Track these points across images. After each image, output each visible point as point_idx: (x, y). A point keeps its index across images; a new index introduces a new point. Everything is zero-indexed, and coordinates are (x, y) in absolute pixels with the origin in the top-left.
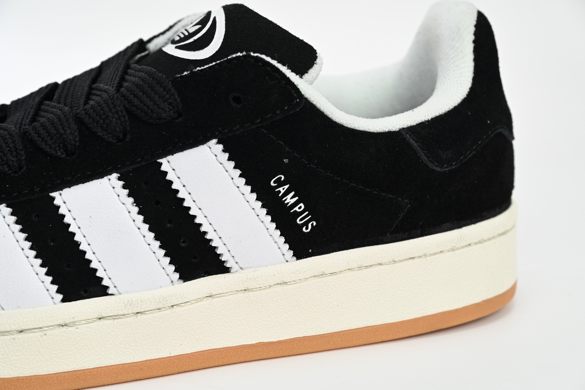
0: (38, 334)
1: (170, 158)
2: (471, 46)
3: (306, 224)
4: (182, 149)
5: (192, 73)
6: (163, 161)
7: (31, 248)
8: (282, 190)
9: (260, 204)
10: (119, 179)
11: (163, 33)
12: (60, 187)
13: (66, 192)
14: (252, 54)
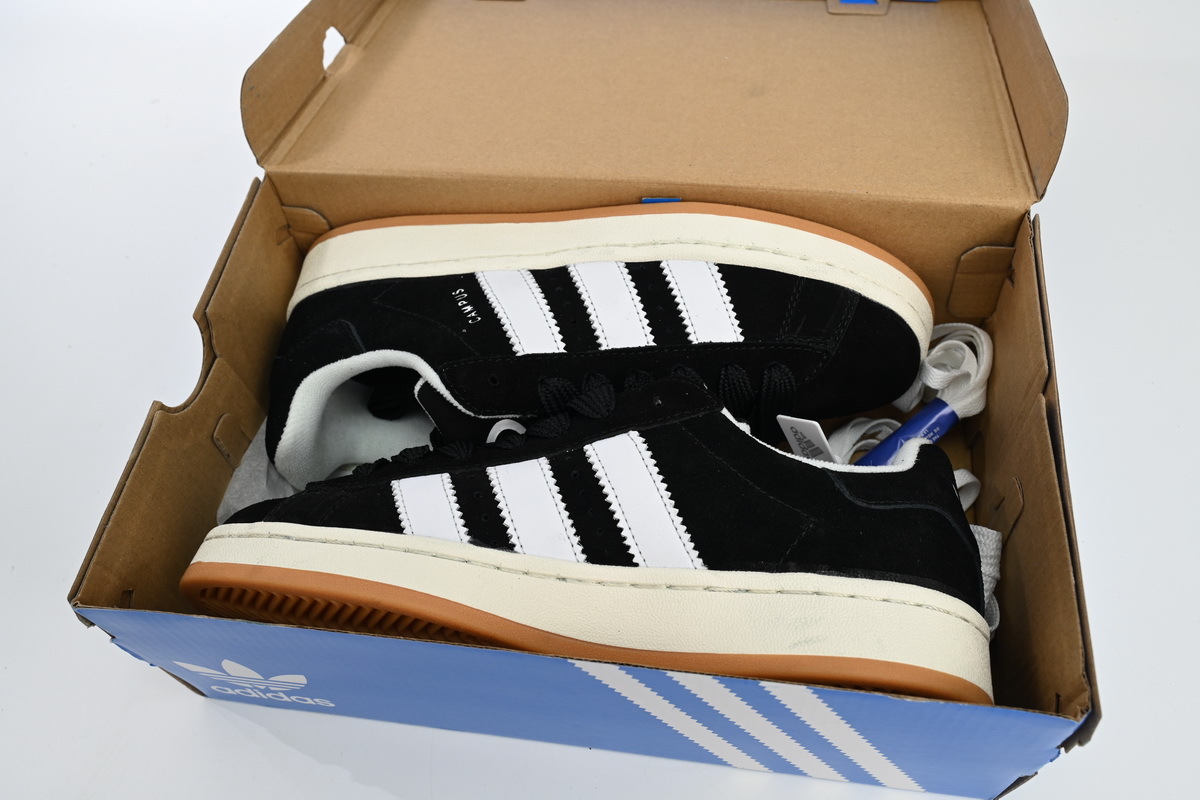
1: (557, 351)
3: (460, 294)
4: (545, 355)
6: (563, 351)
7: (678, 304)
8: (472, 315)
10: (600, 345)
12: (647, 348)
14: (473, 415)
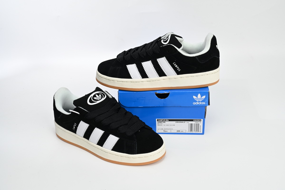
0: (138, 83)
2: (210, 42)
3: (179, 70)
4: (160, 58)
5: (162, 46)
6: (157, 59)
8: (175, 65)
9: (171, 67)
10: (151, 61)
11: (164, 36)
13: (144, 62)
14: (171, 44)
